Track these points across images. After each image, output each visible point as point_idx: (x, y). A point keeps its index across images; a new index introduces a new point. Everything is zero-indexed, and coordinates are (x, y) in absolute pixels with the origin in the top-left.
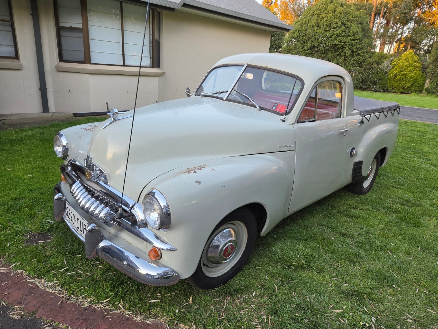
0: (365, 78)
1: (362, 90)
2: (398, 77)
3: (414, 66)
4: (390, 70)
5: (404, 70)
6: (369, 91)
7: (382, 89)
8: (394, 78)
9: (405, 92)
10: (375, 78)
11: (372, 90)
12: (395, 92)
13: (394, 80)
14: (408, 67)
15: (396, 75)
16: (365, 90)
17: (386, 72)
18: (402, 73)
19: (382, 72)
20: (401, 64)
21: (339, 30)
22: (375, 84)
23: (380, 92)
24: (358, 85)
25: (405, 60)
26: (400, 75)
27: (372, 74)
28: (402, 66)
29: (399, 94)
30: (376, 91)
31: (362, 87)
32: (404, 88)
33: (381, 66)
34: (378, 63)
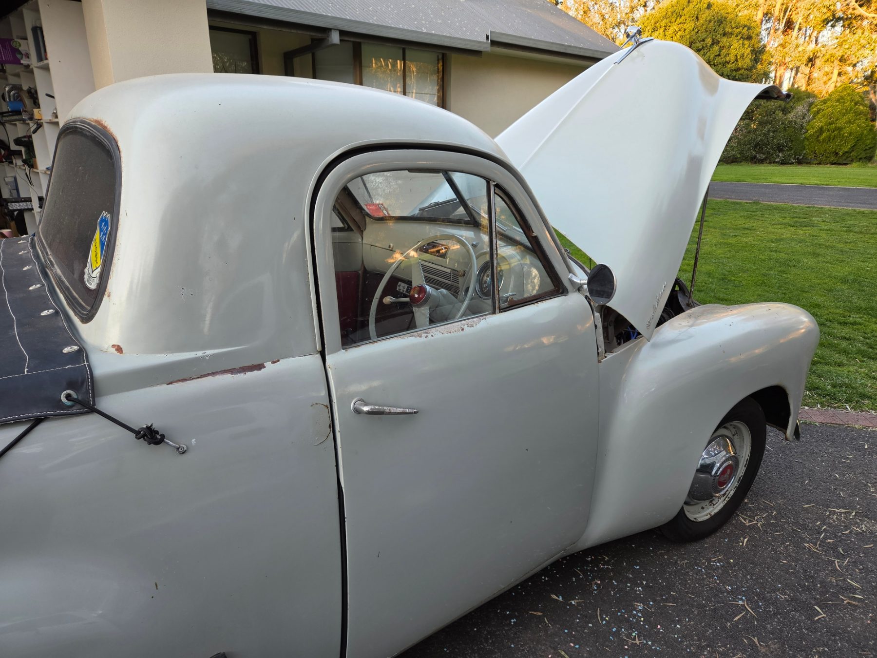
0: (761, 140)
1: (755, 163)
2: (824, 135)
3: (855, 112)
4: (809, 122)
5: (837, 120)
6: (770, 163)
7: (794, 159)
8: (818, 136)
9: (840, 161)
10: (780, 139)
11: (776, 162)
12: (819, 164)
13: (818, 141)
14: (844, 115)
15: (821, 131)
16: (761, 162)
17: (802, 127)
18: (833, 126)
19: (794, 127)
20: (829, 109)
21: (708, 54)
22: (781, 150)
23: (792, 163)
24: (749, 153)
25: (838, 101)
26: (828, 131)
27: (773, 132)
28: (832, 113)
29: (828, 165)
30: (783, 163)
31: (755, 157)
32: (837, 154)
33: (791, 116)
34: (785, 111)
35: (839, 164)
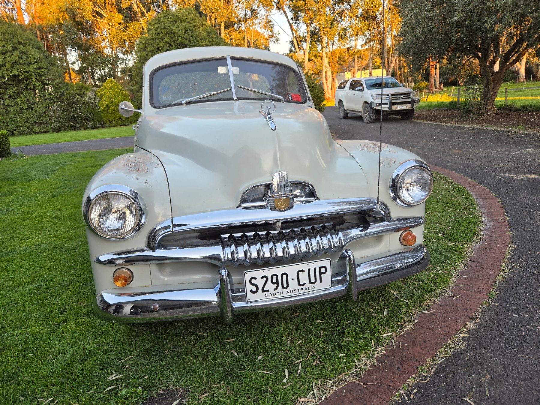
0: (73, 115)
1: (75, 130)
2: (111, 109)
3: (122, 95)
4: (99, 102)
5: (115, 100)
6: (85, 129)
7: (99, 124)
8: (108, 111)
9: (125, 123)
10: (85, 113)
11: (89, 128)
12: (114, 126)
13: (108, 113)
14: (117, 97)
15: (108, 106)
16: (78, 129)
17: (96, 106)
18: (114, 103)
19: (91, 106)
20: (108, 94)
22: (89, 120)
23: (98, 128)
24: (68, 124)
25: (110, 89)
26: (112, 106)
27: (79, 109)
28: (110, 96)
29: (120, 127)
30: (93, 128)
31: (73, 126)
32: (122, 119)
33: (86, 98)
34: (82, 96)
35: (125, 125)
